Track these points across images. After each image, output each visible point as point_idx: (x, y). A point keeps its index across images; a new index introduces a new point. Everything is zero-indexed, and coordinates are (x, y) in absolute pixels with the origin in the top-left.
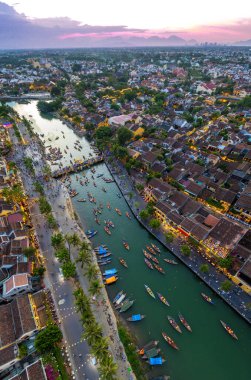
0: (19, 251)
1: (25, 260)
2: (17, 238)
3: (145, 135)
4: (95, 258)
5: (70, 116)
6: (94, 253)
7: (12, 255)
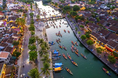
0: (11, 42)
1: (12, 46)
2: (13, 37)
3: (86, 10)
4: (51, 55)
5: (54, 4)
6: (51, 53)
7: (6, 43)
